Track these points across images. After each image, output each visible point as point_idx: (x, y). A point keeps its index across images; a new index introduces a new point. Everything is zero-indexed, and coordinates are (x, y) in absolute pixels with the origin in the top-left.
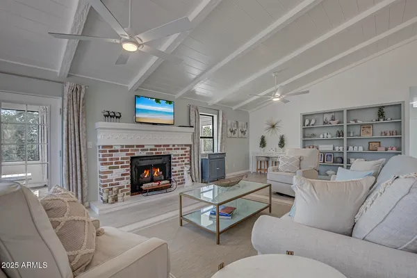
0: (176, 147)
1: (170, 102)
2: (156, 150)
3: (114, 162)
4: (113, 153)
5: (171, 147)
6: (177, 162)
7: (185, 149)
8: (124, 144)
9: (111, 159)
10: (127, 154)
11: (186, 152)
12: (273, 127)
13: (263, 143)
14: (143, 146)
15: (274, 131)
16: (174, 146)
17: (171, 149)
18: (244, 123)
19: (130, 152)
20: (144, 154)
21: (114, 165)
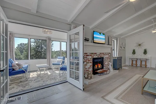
0: (106, 54)
1: (104, 34)
2: (100, 55)
3: (87, 60)
4: (87, 56)
5: (104, 54)
6: (106, 60)
7: (109, 55)
8: (91, 52)
9: (87, 59)
10: (92, 57)
11: (109, 56)
12: (140, 45)
13: (134, 52)
14: (96, 53)
15: (140, 47)
16: (105, 53)
17: (104, 55)
18: (125, 44)
19: (92, 56)
20: (96, 57)
21: (87, 62)
